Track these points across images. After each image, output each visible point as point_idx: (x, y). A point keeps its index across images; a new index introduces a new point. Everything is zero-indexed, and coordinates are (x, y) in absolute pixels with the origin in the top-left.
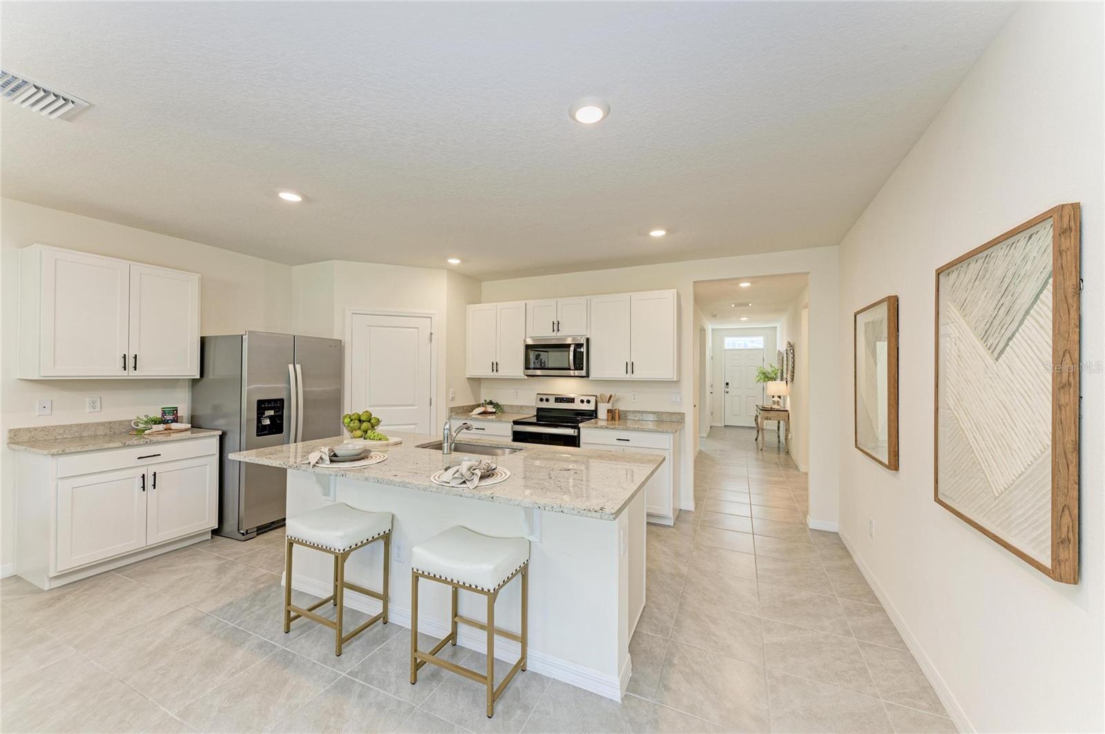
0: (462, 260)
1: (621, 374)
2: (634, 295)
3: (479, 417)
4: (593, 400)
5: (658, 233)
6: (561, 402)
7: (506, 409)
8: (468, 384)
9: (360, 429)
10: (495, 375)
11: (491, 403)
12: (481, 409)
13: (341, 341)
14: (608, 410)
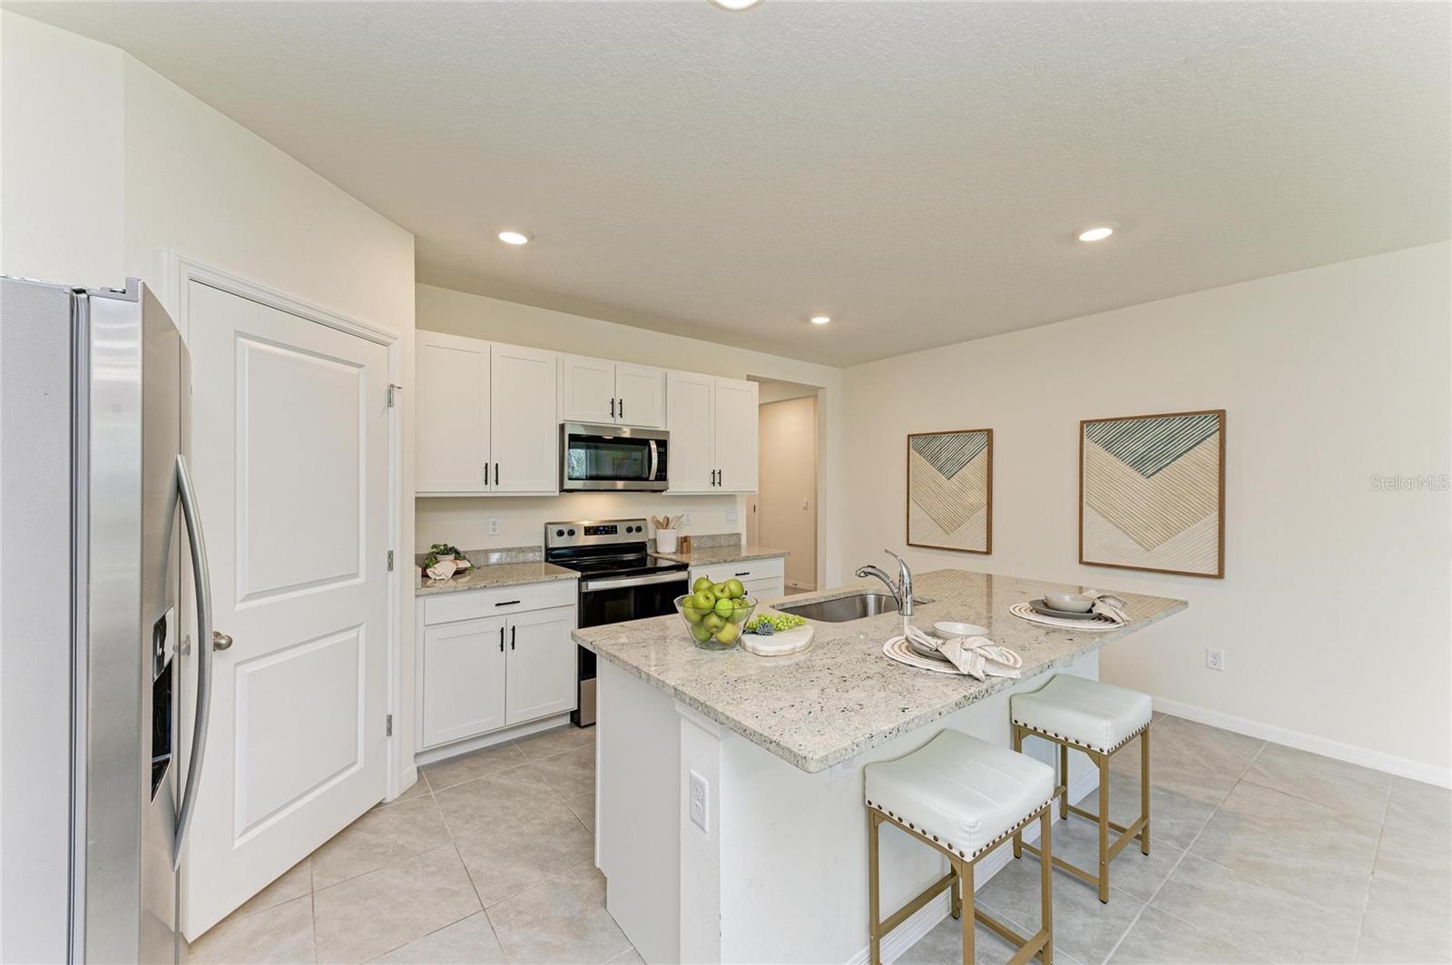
1: (705, 486)
2: (718, 380)
3: (458, 583)
6: (594, 534)
7: (473, 560)
10: (489, 490)
11: (447, 550)
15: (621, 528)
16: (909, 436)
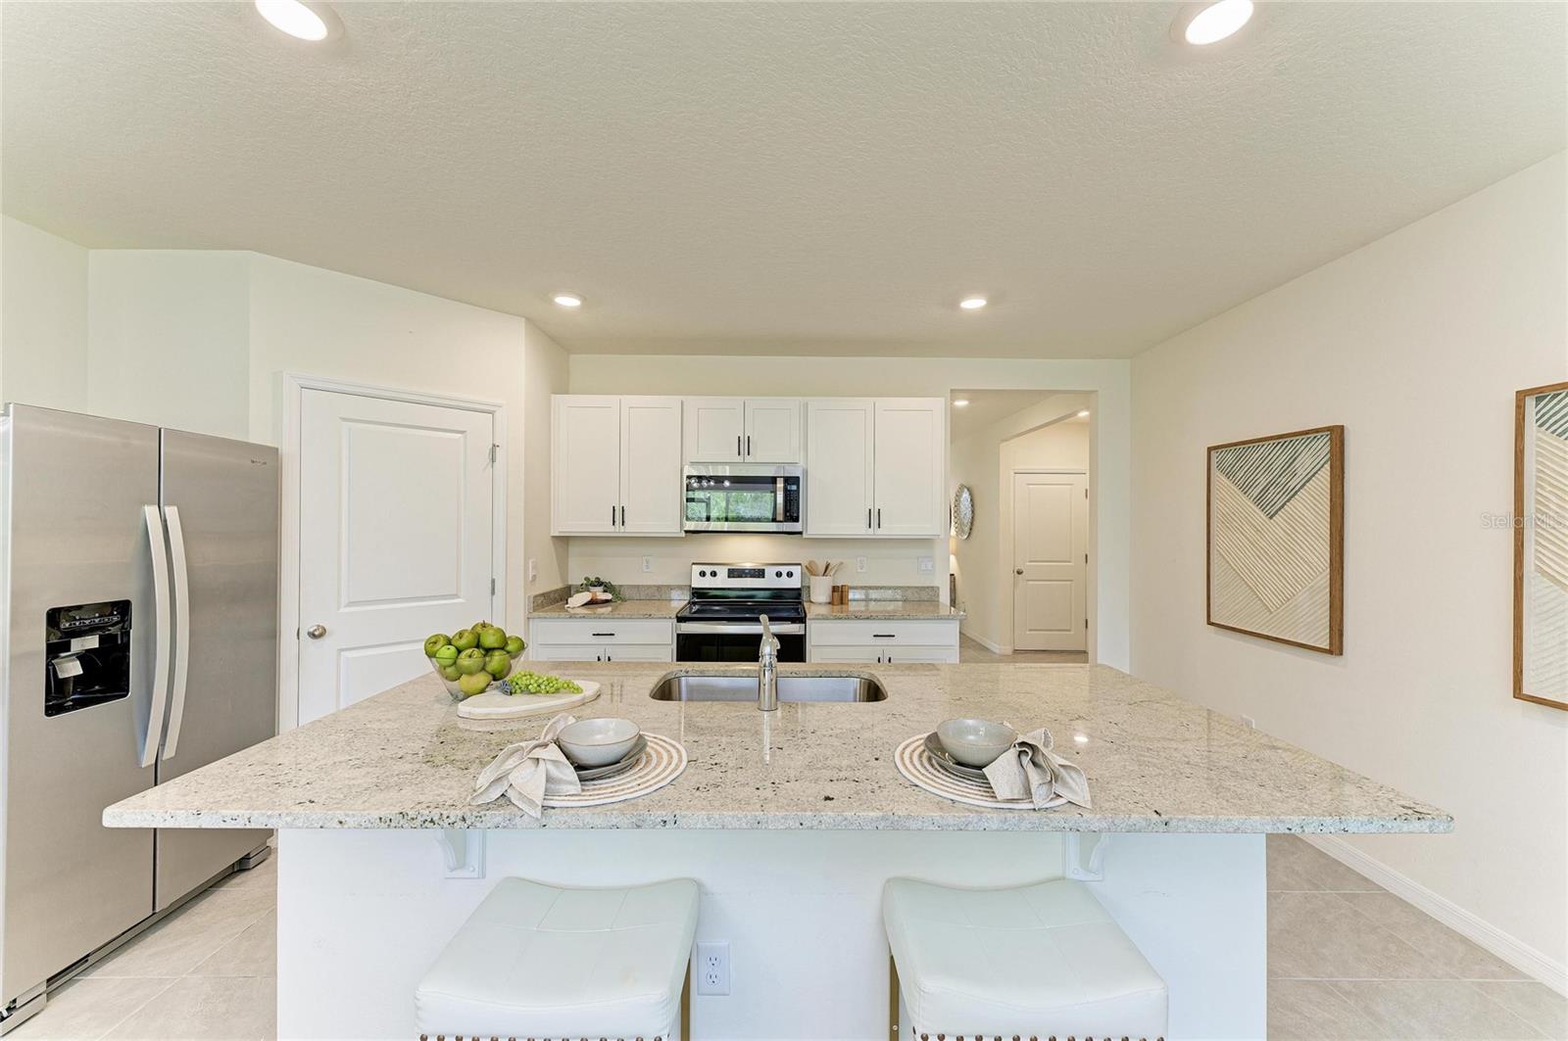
0: (584, 299)
1: (859, 529)
2: (881, 402)
3: (584, 611)
4: (797, 570)
5: (974, 304)
6: (740, 576)
7: (626, 594)
8: (553, 549)
9: (483, 669)
10: (618, 530)
11: (598, 583)
12: (586, 597)
13: (277, 449)
14: (834, 587)
15: (770, 572)
16: (1210, 450)
